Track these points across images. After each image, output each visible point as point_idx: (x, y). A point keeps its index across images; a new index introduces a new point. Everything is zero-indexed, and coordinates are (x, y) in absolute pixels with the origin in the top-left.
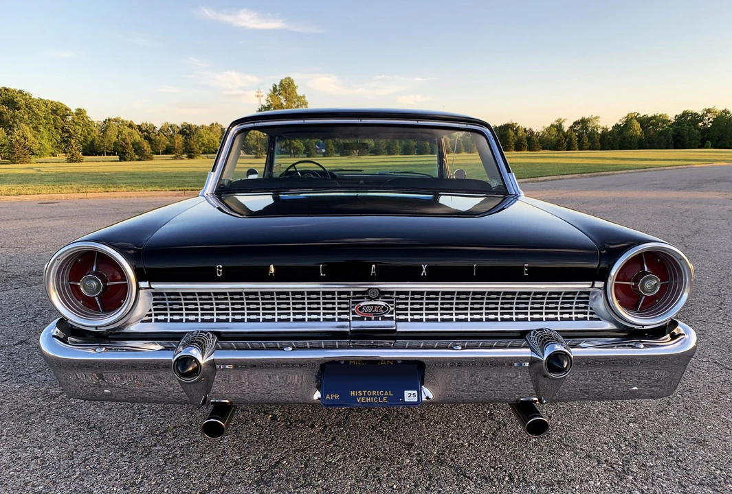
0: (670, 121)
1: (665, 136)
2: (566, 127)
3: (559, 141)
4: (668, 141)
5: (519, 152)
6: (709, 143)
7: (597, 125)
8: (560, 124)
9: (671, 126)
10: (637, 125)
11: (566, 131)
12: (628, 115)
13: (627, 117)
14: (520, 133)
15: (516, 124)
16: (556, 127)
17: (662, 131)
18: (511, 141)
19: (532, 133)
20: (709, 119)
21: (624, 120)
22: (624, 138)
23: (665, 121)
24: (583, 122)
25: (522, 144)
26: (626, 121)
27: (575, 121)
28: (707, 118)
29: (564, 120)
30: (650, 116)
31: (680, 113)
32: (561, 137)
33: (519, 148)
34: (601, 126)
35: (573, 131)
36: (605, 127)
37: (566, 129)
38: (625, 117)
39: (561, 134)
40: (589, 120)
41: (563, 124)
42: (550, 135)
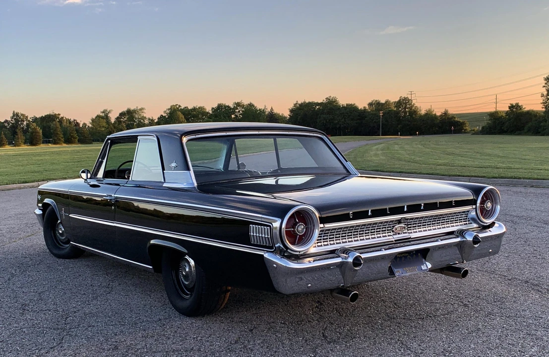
0: (208, 113)
2: (113, 118)
3: (110, 133)
5: (70, 145)
7: (143, 116)
8: (107, 116)
9: (209, 117)
10: (181, 117)
11: (113, 122)
12: (171, 106)
13: (171, 109)
14: (65, 124)
15: (59, 114)
16: (102, 118)
18: (59, 133)
19: (77, 124)
20: (239, 112)
21: (168, 111)
23: (204, 113)
24: (130, 113)
25: (72, 136)
26: (170, 113)
27: (120, 112)
28: (237, 111)
29: (110, 111)
30: (190, 108)
31: (215, 106)
32: (111, 129)
33: (69, 141)
34: (147, 117)
35: (120, 122)
36: (151, 118)
37: (113, 120)
38: (169, 109)
39: (109, 125)
40: (135, 111)
41: (110, 115)
42: (100, 127)
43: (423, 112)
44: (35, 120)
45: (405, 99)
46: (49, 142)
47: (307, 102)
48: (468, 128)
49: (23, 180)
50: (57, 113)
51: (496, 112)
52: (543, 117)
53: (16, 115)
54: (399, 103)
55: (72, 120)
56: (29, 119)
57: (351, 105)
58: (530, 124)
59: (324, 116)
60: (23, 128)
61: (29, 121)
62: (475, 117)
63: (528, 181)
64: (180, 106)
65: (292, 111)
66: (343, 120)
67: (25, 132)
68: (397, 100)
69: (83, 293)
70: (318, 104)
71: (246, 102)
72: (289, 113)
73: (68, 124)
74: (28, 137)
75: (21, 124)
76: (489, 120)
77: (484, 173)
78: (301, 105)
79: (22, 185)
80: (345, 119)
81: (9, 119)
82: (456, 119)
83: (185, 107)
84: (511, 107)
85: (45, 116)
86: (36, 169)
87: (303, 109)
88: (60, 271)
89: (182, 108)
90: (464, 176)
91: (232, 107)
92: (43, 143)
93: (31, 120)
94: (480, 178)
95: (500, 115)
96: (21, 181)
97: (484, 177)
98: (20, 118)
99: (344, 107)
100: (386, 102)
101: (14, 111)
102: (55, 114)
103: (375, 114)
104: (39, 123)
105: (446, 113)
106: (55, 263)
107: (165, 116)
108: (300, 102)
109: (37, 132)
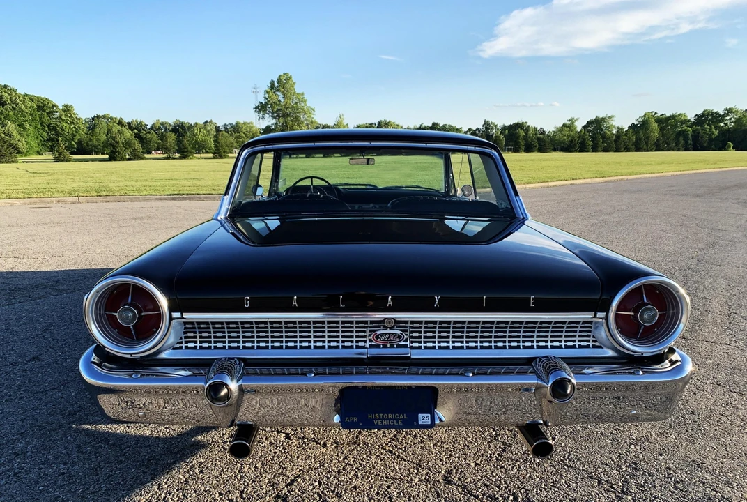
0: (689, 121)
1: (684, 137)
3: (572, 141)
4: (687, 143)
5: (529, 154)
6: (730, 144)
7: (612, 125)
8: (573, 124)
9: (690, 126)
10: (655, 125)
11: (578, 131)
12: (645, 114)
14: (531, 132)
15: (526, 123)
16: (569, 126)
17: (680, 132)
18: (521, 141)
19: (543, 133)
20: (730, 119)
21: (641, 119)
22: (640, 139)
23: (685, 121)
24: (598, 122)
25: (532, 145)
26: (643, 121)
27: (589, 120)
28: (728, 118)
29: (577, 119)
30: (668, 115)
31: (700, 112)
32: (573, 137)
33: (528, 149)
34: (616, 126)
35: (586, 131)
36: (620, 127)
37: (579, 129)
38: (642, 117)
39: (573, 134)
40: (604, 119)
41: (576, 123)
42: (563, 135)
44: (504, 128)
46: (511, 150)
50: (525, 121)
53: (486, 123)
55: (538, 128)
56: (498, 127)
61: (497, 129)
64: (656, 113)
71: (741, 108)
73: (533, 133)
75: (491, 132)
81: (480, 127)
83: (662, 115)
85: (514, 124)
89: (659, 115)
93: (500, 129)
98: (490, 126)
101: (486, 120)
102: (523, 123)
107: (637, 125)
109: (500, 140)
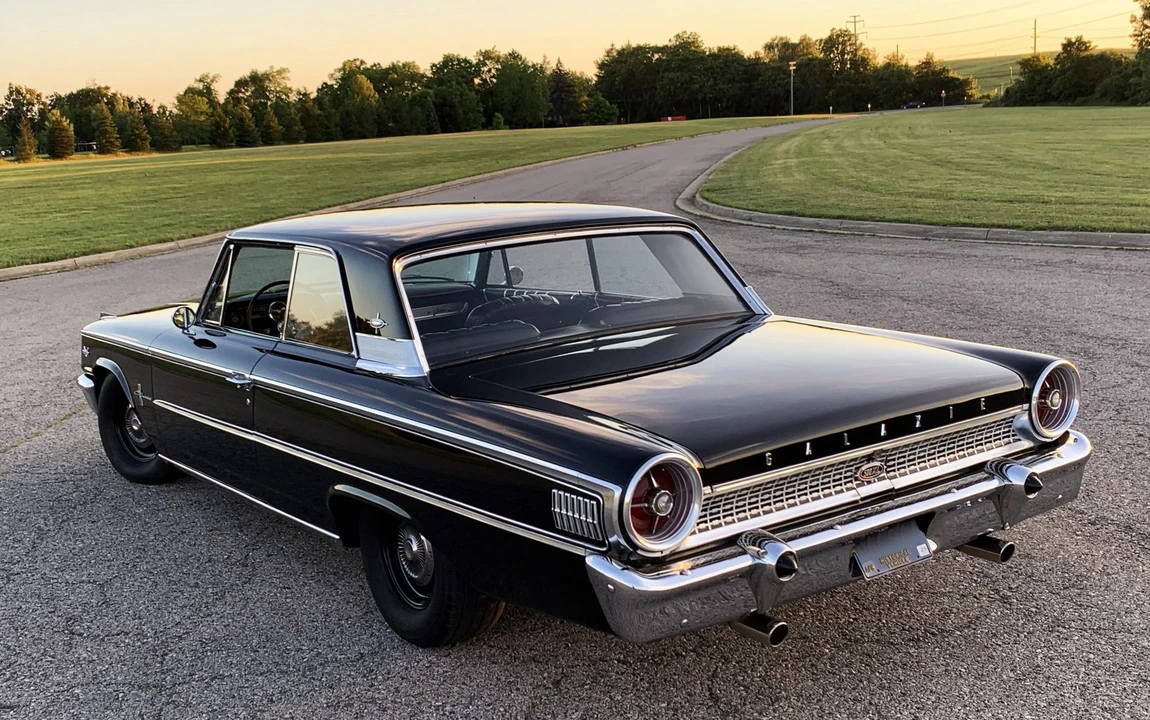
0: (423, 76)
1: (422, 106)
2: (221, 93)
3: (218, 125)
4: (428, 116)
5: (135, 155)
6: (499, 117)
7: (285, 87)
8: (208, 88)
9: (426, 86)
10: (367, 84)
11: (222, 101)
12: (345, 65)
13: (344, 69)
14: (120, 107)
15: (107, 88)
16: (200, 93)
17: (414, 98)
18: (109, 129)
19: (147, 108)
20: (489, 71)
21: (339, 75)
22: (348, 114)
23: (415, 77)
24: (257, 81)
25: (137, 136)
26: (342, 79)
27: (237, 79)
28: (486, 69)
29: (214, 77)
30: (385, 65)
31: (438, 59)
32: (220, 116)
33: (131, 145)
34: (294, 88)
35: (237, 101)
36: (303, 91)
37: (222, 97)
38: (340, 70)
39: (214, 109)
40: (266, 77)
41: (214, 86)
42: (196, 113)
43: (880, 61)
44: (58, 102)
45: (844, 34)
46: (90, 149)
47: (634, 45)
48: (976, 92)
49: (42, 255)
50: (103, 86)
51: (1036, 58)
52: (1135, 64)
53: (15, 93)
54: (830, 43)
56: (43, 100)
57: (727, 49)
58: (1107, 81)
59: (671, 75)
60: (32, 119)
61: (43, 104)
62: (991, 69)
63: (1110, 234)
64: (362, 62)
65: (602, 66)
66: (711, 82)
67: (37, 126)
68: (825, 35)
69: (192, 583)
70: (657, 50)
71: (503, 51)
72: (596, 71)
73: (128, 108)
74: (45, 140)
75: (28, 110)
76: (1021, 74)
77: (1017, 217)
78: (621, 53)
79: (41, 267)
80: (715, 79)
82: (951, 74)
83: (375, 65)
84: (1068, 45)
85: (78, 92)
86: (66, 224)
87: (625, 62)
88: (140, 519)
89: (369, 66)
90: (974, 226)
91: (474, 62)
92: (77, 151)
93: (49, 102)
94: (1009, 231)
95: (1044, 62)
96: (37, 258)
97: (1017, 227)
98: (24, 98)
99: (712, 56)
100: (802, 40)
101: (10, 84)
102: (99, 88)
103: (780, 68)
104: (66, 107)
105: (927, 64)
106: (128, 496)
107: (332, 85)
108: (618, 47)
109: (63, 129)
